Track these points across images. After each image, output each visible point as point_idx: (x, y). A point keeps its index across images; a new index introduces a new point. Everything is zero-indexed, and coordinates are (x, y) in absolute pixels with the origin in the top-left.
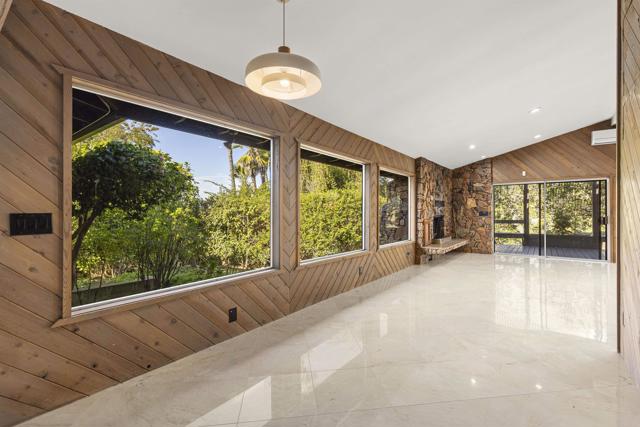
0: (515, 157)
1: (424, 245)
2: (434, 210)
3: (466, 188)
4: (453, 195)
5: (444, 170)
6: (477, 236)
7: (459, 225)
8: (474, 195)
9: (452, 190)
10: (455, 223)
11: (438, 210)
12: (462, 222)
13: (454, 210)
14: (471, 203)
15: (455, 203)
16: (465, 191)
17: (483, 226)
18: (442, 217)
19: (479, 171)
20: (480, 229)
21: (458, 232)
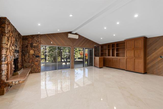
0: (49, 36)
1: (7, 80)
2: (14, 55)
3: (29, 45)
4: (22, 48)
5: (19, 34)
6: (35, 66)
7: (26, 61)
8: (33, 48)
9: (22, 46)
10: (23, 61)
11: (16, 55)
12: (27, 60)
13: (23, 55)
14: (32, 52)
15: (24, 52)
16: (29, 47)
17: (37, 62)
18: (17, 59)
19: (35, 38)
20: (36, 63)
21: (25, 65)
